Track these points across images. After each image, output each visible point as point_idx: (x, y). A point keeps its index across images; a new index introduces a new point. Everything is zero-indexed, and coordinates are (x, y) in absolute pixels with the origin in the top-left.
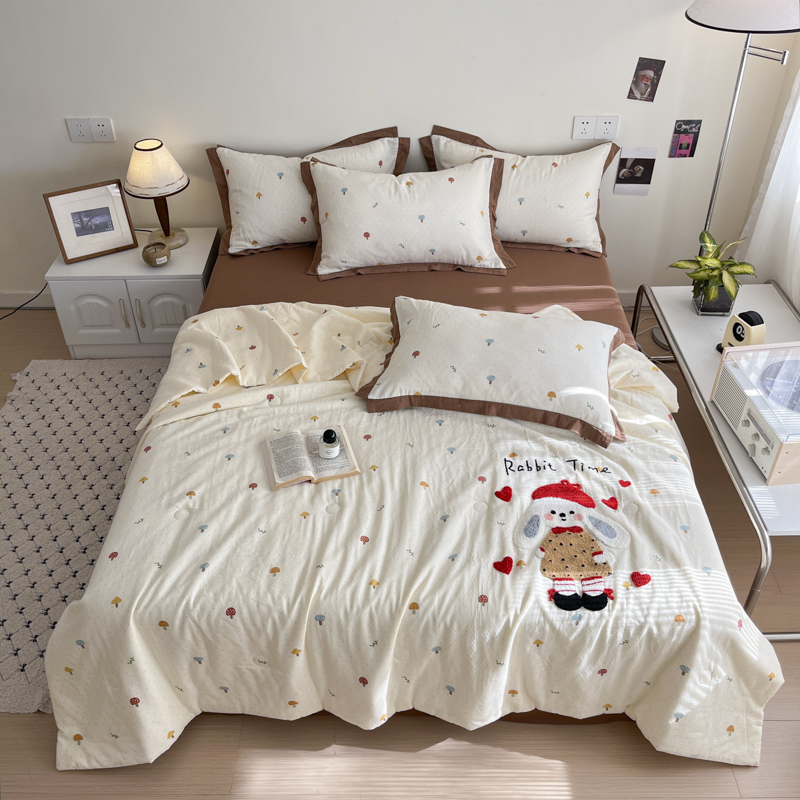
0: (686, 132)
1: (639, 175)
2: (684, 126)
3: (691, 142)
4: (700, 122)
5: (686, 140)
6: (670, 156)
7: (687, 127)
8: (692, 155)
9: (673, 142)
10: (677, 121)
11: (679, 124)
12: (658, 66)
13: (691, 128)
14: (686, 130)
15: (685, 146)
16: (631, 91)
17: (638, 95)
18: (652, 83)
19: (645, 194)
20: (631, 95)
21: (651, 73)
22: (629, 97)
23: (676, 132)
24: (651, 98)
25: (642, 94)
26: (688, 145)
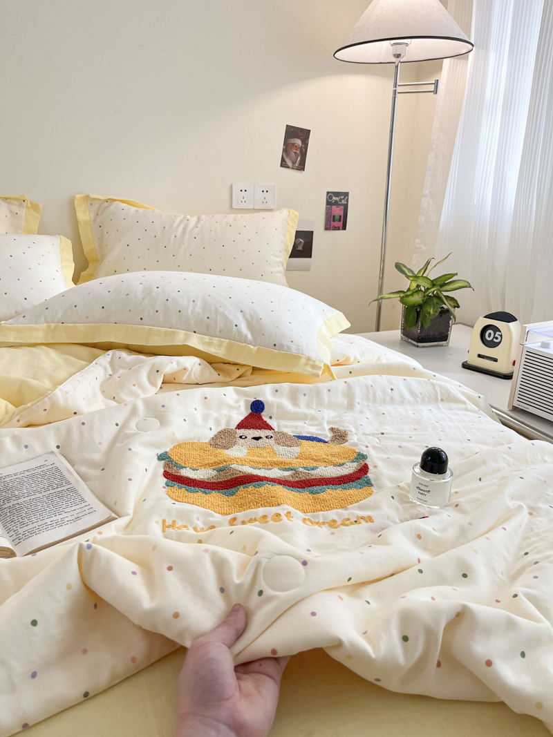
0: (336, 203)
1: (300, 248)
2: (334, 198)
3: (342, 213)
4: (346, 194)
5: (338, 211)
6: (326, 229)
7: (338, 199)
8: (344, 228)
9: (327, 214)
10: (328, 193)
11: (330, 195)
12: (304, 134)
13: (341, 200)
14: (336, 201)
15: (337, 218)
16: (283, 160)
17: (290, 164)
18: (301, 152)
19: (307, 269)
20: (283, 164)
21: (298, 142)
22: (281, 166)
23: (328, 203)
24: (301, 167)
25: (294, 163)
26: (340, 216)
